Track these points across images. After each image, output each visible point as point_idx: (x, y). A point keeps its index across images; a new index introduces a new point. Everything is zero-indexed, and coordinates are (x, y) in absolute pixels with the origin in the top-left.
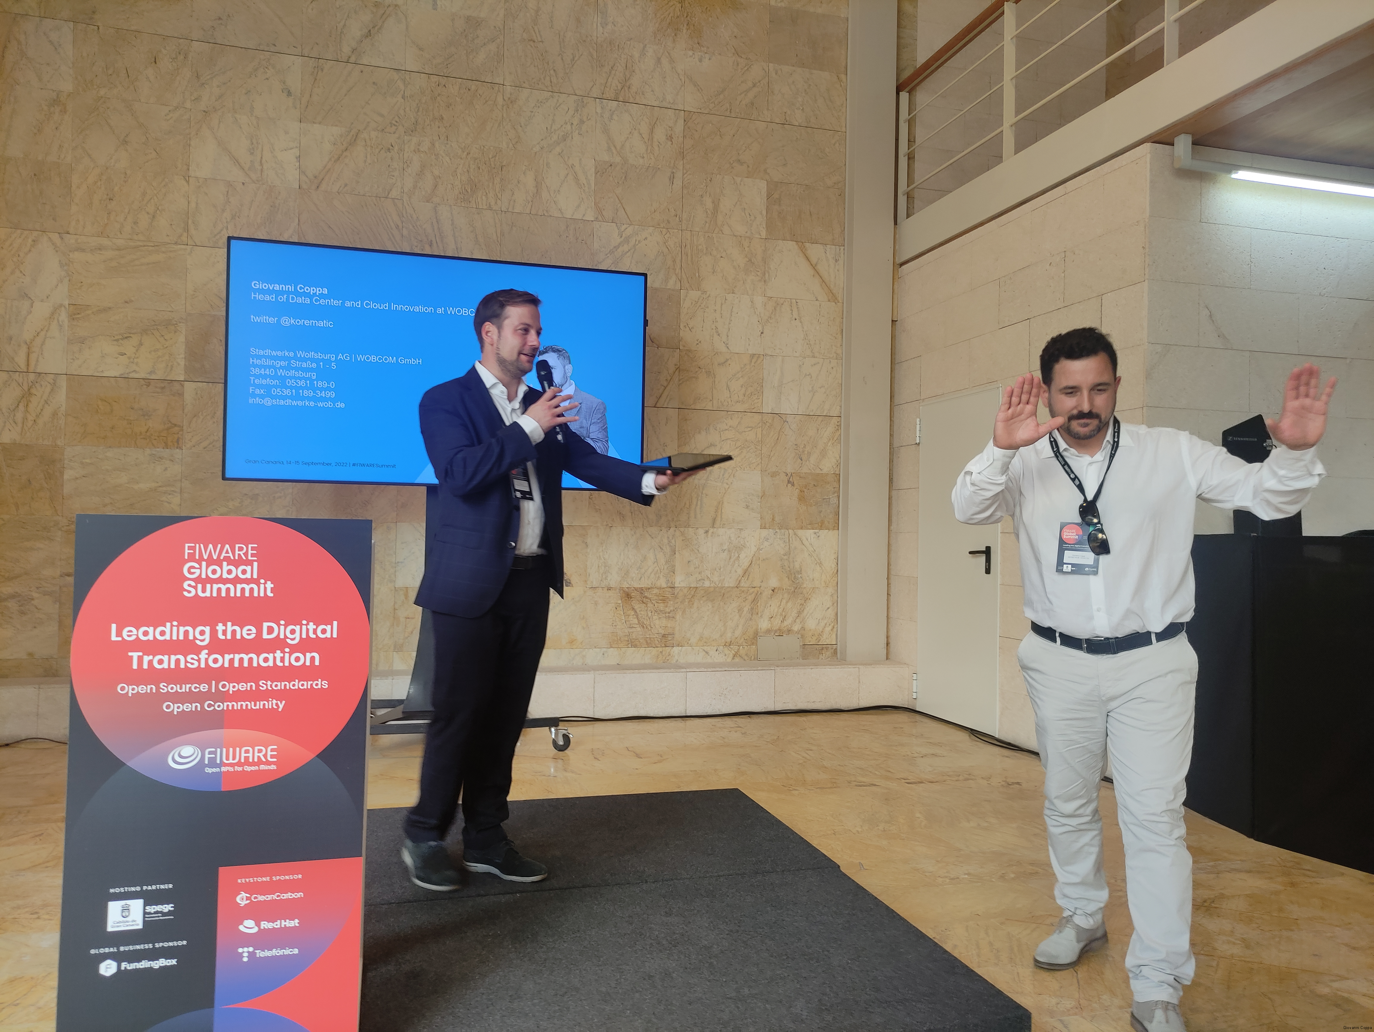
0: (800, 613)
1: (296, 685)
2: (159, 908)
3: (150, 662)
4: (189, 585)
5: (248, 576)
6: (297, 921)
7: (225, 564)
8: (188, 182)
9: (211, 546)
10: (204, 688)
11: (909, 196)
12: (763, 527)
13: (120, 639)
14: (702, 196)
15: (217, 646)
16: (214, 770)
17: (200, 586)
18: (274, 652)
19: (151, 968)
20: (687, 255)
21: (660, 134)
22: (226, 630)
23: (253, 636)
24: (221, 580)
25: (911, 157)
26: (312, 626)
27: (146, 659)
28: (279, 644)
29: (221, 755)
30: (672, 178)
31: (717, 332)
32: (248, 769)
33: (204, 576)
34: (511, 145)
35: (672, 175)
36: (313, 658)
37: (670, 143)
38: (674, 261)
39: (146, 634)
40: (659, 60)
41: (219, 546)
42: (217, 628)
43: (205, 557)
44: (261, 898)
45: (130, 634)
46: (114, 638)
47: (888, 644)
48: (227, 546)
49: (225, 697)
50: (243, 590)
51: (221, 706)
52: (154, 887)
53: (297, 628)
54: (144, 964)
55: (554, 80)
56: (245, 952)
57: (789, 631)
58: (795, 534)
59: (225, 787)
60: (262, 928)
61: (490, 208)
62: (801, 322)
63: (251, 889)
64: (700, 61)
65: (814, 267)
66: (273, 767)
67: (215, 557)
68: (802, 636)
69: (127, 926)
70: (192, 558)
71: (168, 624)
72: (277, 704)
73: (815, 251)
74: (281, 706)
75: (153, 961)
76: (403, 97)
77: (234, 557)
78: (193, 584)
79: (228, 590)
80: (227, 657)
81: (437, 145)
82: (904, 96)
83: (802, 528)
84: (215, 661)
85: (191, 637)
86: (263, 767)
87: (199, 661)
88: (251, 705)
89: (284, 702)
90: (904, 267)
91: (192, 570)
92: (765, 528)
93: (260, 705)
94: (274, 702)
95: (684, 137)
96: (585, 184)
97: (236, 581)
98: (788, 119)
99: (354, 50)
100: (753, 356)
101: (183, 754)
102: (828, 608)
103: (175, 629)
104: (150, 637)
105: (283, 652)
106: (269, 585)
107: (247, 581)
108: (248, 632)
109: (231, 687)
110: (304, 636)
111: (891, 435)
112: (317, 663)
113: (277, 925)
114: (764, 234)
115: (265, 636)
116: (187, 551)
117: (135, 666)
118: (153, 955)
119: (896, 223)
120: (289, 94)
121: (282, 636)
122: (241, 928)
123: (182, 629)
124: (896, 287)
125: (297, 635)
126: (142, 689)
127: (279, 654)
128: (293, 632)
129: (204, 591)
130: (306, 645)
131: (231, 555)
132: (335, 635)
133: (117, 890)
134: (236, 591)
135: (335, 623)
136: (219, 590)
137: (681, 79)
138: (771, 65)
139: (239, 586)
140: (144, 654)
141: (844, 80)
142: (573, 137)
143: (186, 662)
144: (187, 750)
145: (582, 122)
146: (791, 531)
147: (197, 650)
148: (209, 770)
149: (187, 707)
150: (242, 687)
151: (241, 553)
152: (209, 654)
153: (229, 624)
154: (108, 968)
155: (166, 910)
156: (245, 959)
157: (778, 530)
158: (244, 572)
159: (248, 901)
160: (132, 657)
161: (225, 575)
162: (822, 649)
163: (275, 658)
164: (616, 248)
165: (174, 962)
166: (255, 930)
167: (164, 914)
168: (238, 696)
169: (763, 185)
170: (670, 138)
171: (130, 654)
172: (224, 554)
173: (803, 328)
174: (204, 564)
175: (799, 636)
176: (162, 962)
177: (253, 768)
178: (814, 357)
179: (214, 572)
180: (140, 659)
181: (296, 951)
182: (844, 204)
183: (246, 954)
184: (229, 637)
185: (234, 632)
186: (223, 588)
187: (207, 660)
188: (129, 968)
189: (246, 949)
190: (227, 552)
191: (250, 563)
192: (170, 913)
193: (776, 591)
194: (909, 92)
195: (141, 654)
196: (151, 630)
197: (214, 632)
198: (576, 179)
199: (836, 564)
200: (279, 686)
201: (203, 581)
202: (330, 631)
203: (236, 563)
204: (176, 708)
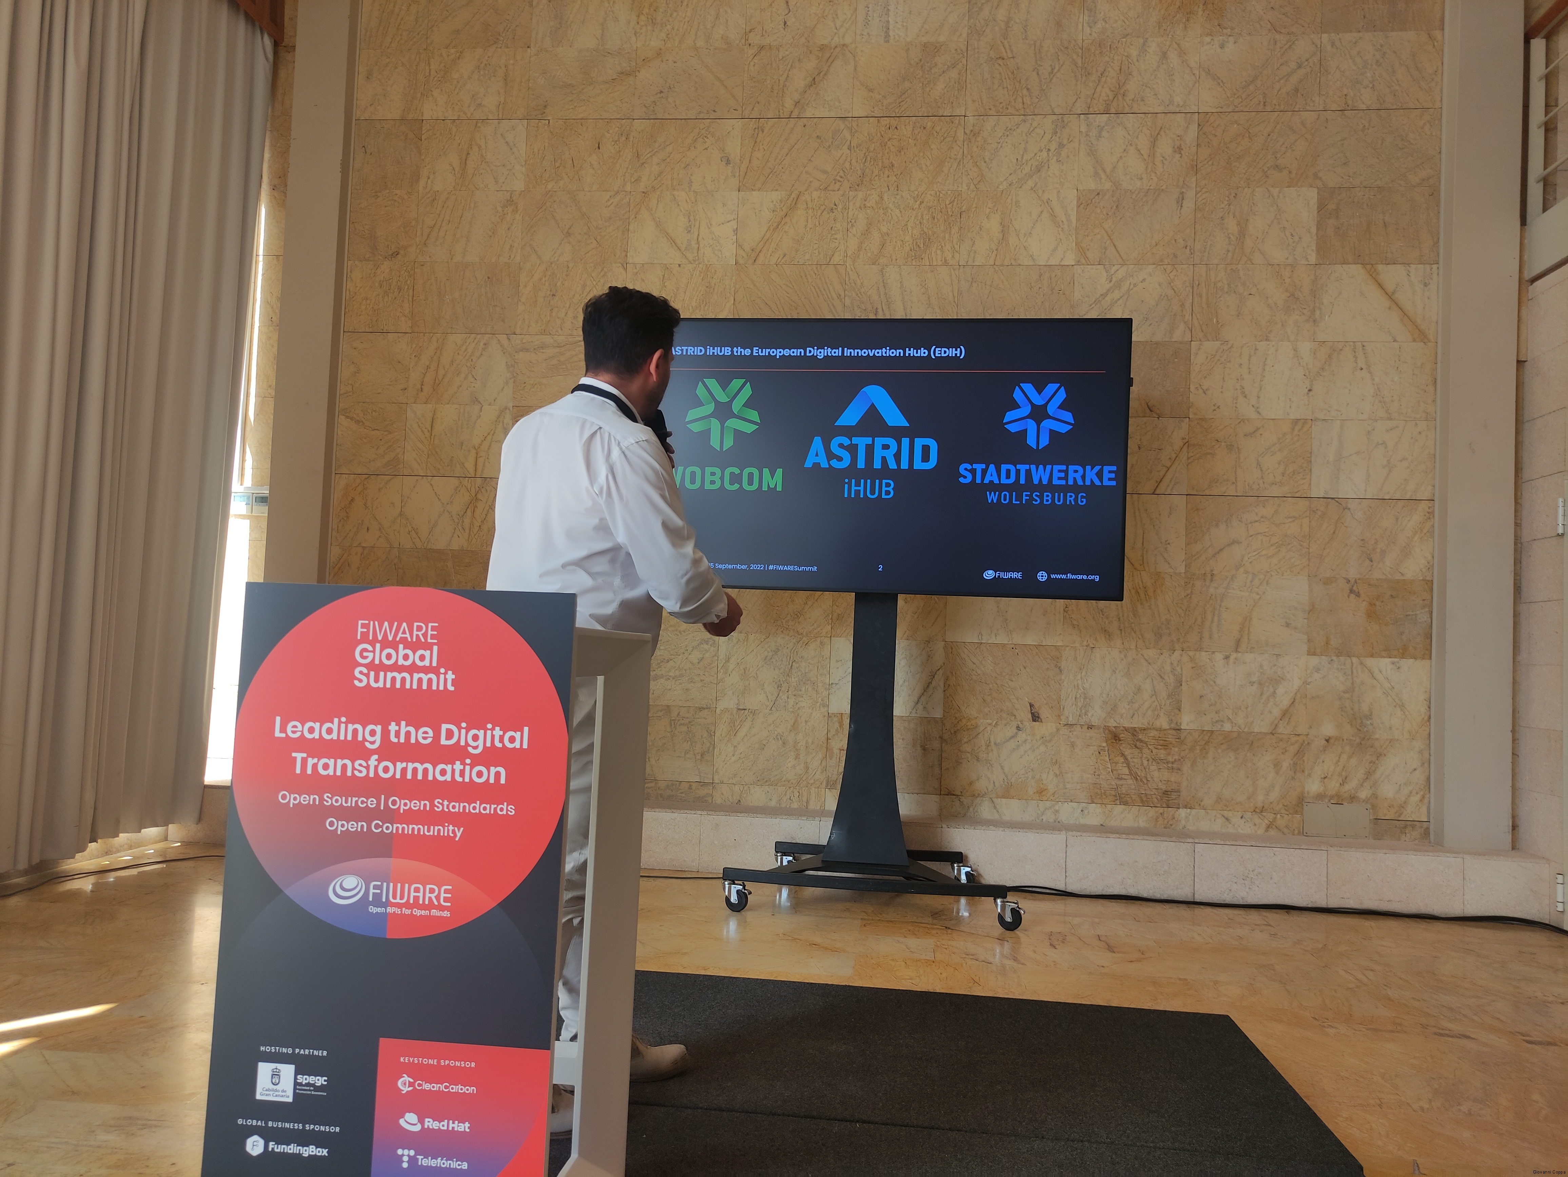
0: (1369, 774)
1: (478, 808)
2: (311, 1079)
3: (315, 766)
4: (361, 673)
5: (427, 663)
6: (467, 1125)
7: (401, 646)
8: (626, 269)
9: (386, 624)
10: (372, 803)
11: (1547, 183)
12: (1311, 653)
13: (283, 735)
14: (1222, 218)
15: (389, 752)
16: (379, 910)
17: (372, 674)
18: (453, 764)
19: (299, 1155)
20: (1201, 296)
21: (1165, 147)
22: (400, 731)
23: (429, 740)
24: (396, 668)
25: (1549, 128)
26: (498, 732)
27: (311, 762)
28: (458, 753)
29: (388, 891)
30: (1180, 201)
31: (1243, 393)
32: (418, 912)
33: (377, 662)
34: (972, 186)
35: (1181, 196)
36: (498, 774)
37: (1178, 156)
38: (1183, 305)
39: (312, 730)
40: (1164, 55)
41: (396, 623)
42: (390, 728)
43: (380, 638)
44: (427, 1086)
45: (295, 729)
46: (278, 734)
47: (1514, 827)
48: (404, 624)
49: (391, 816)
50: (420, 680)
51: (390, 828)
52: (307, 1052)
53: (481, 733)
54: (292, 1149)
55: (1027, 101)
56: (405, 1154)
57: (1353, 799)
58: (1361, 663)
59: (393, 933)
60: (426, 1127)
61: (946, 263)
62: (1370, 372)
63: (417, 1073)
64: (1222, 46)
65: (1390, 296)
66: (446, 914)
67: (390, 638)
68: (1374, 807)
69: (276, 1096)
70: (365, 639)
71: (336, 720)
72: (454, 831)
73: (1392, 275)
74: (459, 835)
75: (303, 1146)
76: (849, 148)
77: (412, 638)
78: (365, 671)
79: (403, 680)
80: (400, 766)
81: (885, 197)
82: (1538, 45)
83: (1372, 656)
84: (386, 770)
85: (360, 738)
86: (434, 912)
87: (368, 768)
88: (424, 830)
89: (462, 829)
90: (1538, 283)
91: (365, 654)
92: (1314, 654)
93: (434, 831)
94: (451, 828)
95: (1198, 145)
96: (1065, 221)
97: (413, 669)
98: (1350, 102)
99: (797, 103)
100: (1296, 421)
101: (345, 885)
102: (1415, 770)
103: (343, 726)
104: (316, 735)
105: (463, 764)
106: (450, 676)
107: (426, 670)
108: (423, 735)
109: (403, 805)
110: (488, 744)
111: (1518, 525)
112: (503, 781)
113: (443, 1125)
114: (1313, 258)
115: (443, 742)
116: (360, 630)
117: (298, 771)
118: (304, 1139)
119: (1523, 221)
120: (728, 162)
121: (463, 743)
122: (402, 1122)
123: (351, 727)
124: (1524, 313)
125: (480, 742)
126: (305, 799)
127: (458, 766)
128: (475, 738)
129: (377, 680)
130: (490, 757)
131: (408, 635)
132: (525, 746)
133: (268, 1049)
134: (412, 681)
135: (526, 729)
136: (394, 679)
137: (1194, 74)
138: (1325, 36)
139: (416, 676)
140: (308, 756)
141: (1439, 37)
142: (1050, 166)
143: (354, 769)
144: (351, 881)
145: (1061, 146)
146: (1355, 660)
147: (366, 755)
148: (373, 910)
149: (352, 826)
150: (415, 805)
151: (420, 633)
152: (379, 761)
153: (403, 723)
154: (255, 1146)
155: (318, 1084)
156: (405, 1165)
157: (1334, 658)
158: (422, 658)
159: (411, 1088)
160: (295, 758)
161: (401, 662)
162: (1406, 827)
163: (453, 771)
164: (1104, 296)
165: (325, 1152)
166: (418, 1128)
167: (317, 1088)
168: (410, 817)
169: (1312, 195)
170: (1179, 150)
171: (294, 755)
172: (400, 635)
173: (1373, 380)
174: (378, 646)
175: (1369, 806)
176: (310, 1151)
177: (423, 913)
178: (1390, 419)
179: (389, 657)
180: (304, 761)
181: (465, 1166)
182: (1438, 206)
183: (406, 1159)
184: (402, 740)
185: (408, 734)
186: (399, 677)
187: (376, 767)
188: (276, 1150)
189: (406, 1152)
190: (404, 632)
191: (429, 647)
192: (322, 1088)
193: (1332, 741)
194: (1548, 38)
195: (305, 755)
196: (317, 726)
197: (386, 733)
198: (1053, 216)
199: (1427, 708)
200: (457, 807)
201: (376, 668)
202: (520, 739)
203: (414, 646)
204: (340, 826)
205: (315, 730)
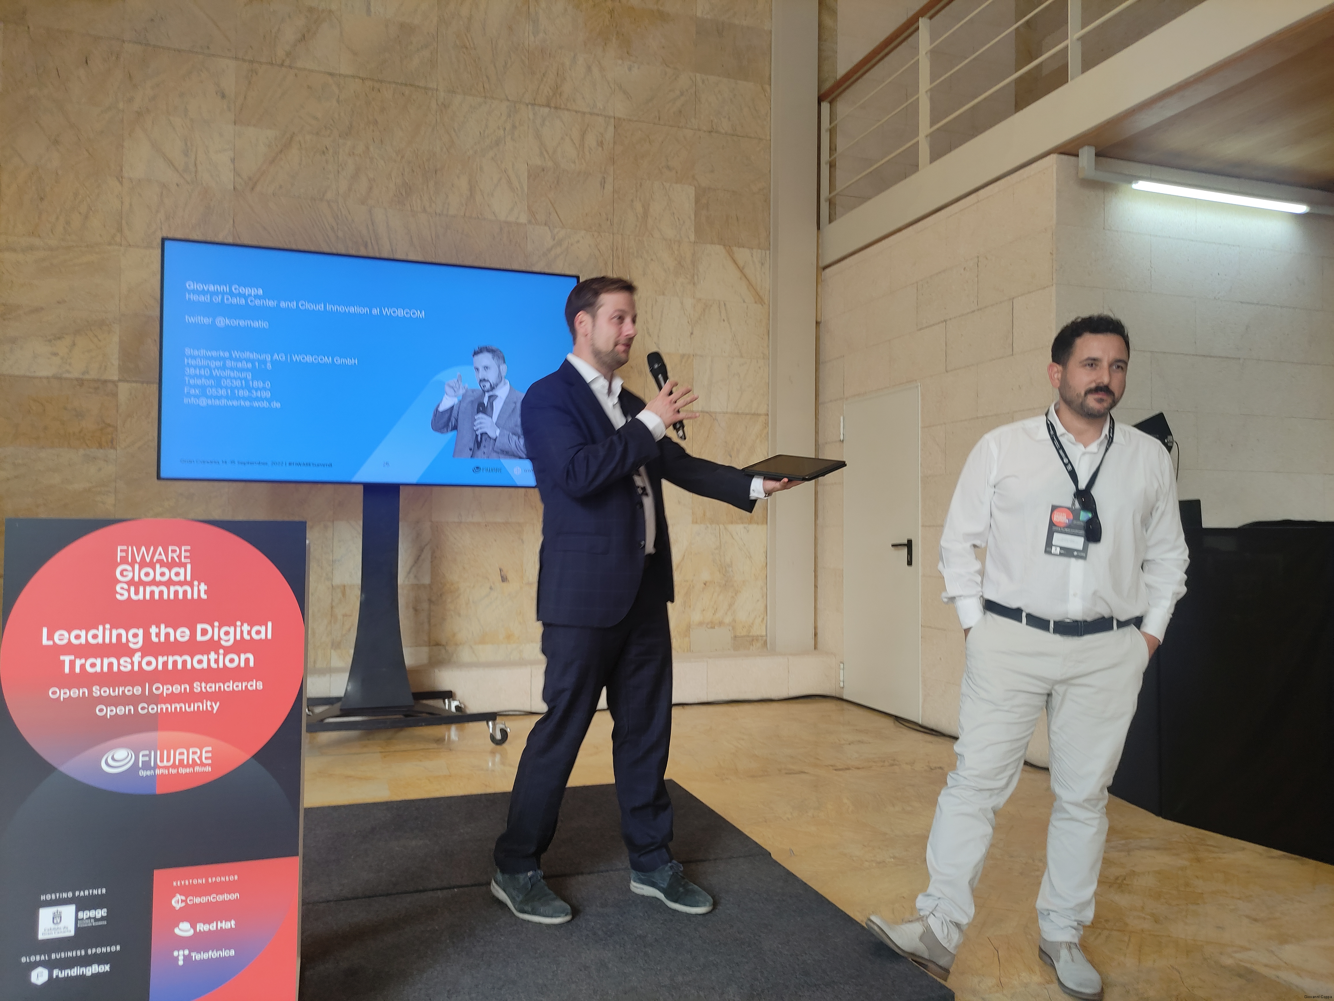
0: (731, 605)
1: (230, 686)
2: (92, 913)
3: (83, 667)
4: (122, 588)
5: (182, 578)
6: (233, 922)
7: (158, 566)
8: (121, 183)
9: (143, 549)
10: (137, 690)
11: (831, 203)
12: (695, 522)
13: (51, 643)
14: (632, 201)
15: (149, 648)
16: (149, 773)
17: (132, 589)
18: (208, 654)
19: (84, 975)
20: (619, 258)
21: (591, 140)
22: (158, 633)
23: (186, 638)
24: (154, 583)
25: (832, 165)
26: (246, 627)
27: (78, 663)
28: (213, 645)
29: (155, 757)
30: (603, 184)
31: (648, 333)
32: (182, 771)
33: (136, 579)
34: (445, 149)
35: (603, 181)
36: (247, 660)
37: (600, 149)
38: (606, 264)
39: (78, 637)
40: (589, 69)
41: (152, 548)
42: (151, 630)
43: (138, 560)
44: (197, 900)
45: (61, 637)
46: (45, 642)
47: (816, 635)
48: (160, 549)
49: (158, 699)
50: (176, 593)
51: (153, 709)
52: (87, 893)
53: (232, 630)
54: (75, 972)
55: (487, 86)
56: (180, 955)
57: (721, 623)
58: (726, 529)
59: (160, 790)
60: (198, 930)
61: (424, 210)
62: (729, 323)
63: (187, 891)
64: (630, 69)
65: (741, 270)
66: (208, 769)
67: (148, 560)
68: (734, 628)
69: (58, 933)
70: (124, 560)
71: (101, 628)
72: (211, 706)
73: (742, 254)
74: (216, 708)
75: (86, 967)
76: (338, 101)
77: (167, 558)
78: (126, 586)
79: (161, 593)
80: (161, 659)
81: (371, 149)
82: (825, 106)
83: (732, 523)
84: (149, 663)
85: (124, 640)
86: (197, 769)
87: (132, 664)
88: (185, 707)
89: (218, 704)
90: (828, 270)
91: (125, 573)
92: (696, 523)
93: (194, 707)
94: (209, 703)
95: (615, 143)
96: (519, 188)
97: (169, 583)
98: (714, 127)
99: (288, 54)
100: (683, 356)
101: (116, 757)
102: (758, 601)
103: (107, 633)
104: (83, 641)
105: (218, 654)
106: (203, 587)
107: (181, 584)
108: (183, 634)
109: (166, 690)
110: (238, 637)
111: (817, 433)
112: (252, 664)
113: (213, 927)
114: (692, 238)
115: (199, 638)
116: (119, 554)
117: (67, 670)
118: (86, 961)
119: (819, 228)
120: (223, 96)
121: (216, 638)
122: (177, 931)
123: (115, 632)
124: (819, 290)
125: (232, 636)
126: (74, 693)
127: (213, 656)
128: (227, 633)
129: (137, 593)
130: (239, 647)
131: (164, 557)
132: (269, 636)
133: (48, 897)
134: (169, 593)
135: (270, 624)
136: (152, 593)
137: (611, 88)
138: (698, 75)
139: (172, 589)
140: (75, 658)
141: (768, 90)
142: (507, 143)
143: (119, 664)
144: (121, 754)
145: (514, 127)
146: (721, 526)
147: (130, 653)
148: (143, 773)
149: (121, 710)
150: (177, 689)
151: (175, 556)
152: (142, 657)
153: (163, 626)
154: (39, 976)
155: (99, 916)
156: (181, 963)
157: (709, 525)
158: (177, 574)
159: (183, 904)
160: (64, 661)
161: (158, 578)
162: (753, 640)
163: (209, 660)
164: (550, 250)
165: (107, 968)
166: (191, 932)
167: (96, 919)
168: (172, 698)
169: (691, 191)
170: (601, 144)
171: (62, 658)
172: (156, 557)
173: (731, 329)
174: (137, 567)
175: (731, 628)
176: (95, 969)
177: (188, 770)
178: (742, 357)
179: (147, 574)
180: (72, 663)
181: (232, 953)
182: (769, 209)
183: (181, 958)
184: (162, 639)
185: (167, 635)
186: (156, 590)
187: (140, 663)
188: (60, 976)
189: (181, 952)
190: (160, 554)
191: (184, 565)
192: (102, 918)
193: (707, 584)
194: (831, 103)
195: (72, 657)
196: (83, 633)
197: (147, 635)
198: (509, 182)
199: (765, 558)
200: (212, 687)
201: (135, 584)
202: (265, 632)
203: (170, 565)
204: (110, 712)
205: (79, 637)
